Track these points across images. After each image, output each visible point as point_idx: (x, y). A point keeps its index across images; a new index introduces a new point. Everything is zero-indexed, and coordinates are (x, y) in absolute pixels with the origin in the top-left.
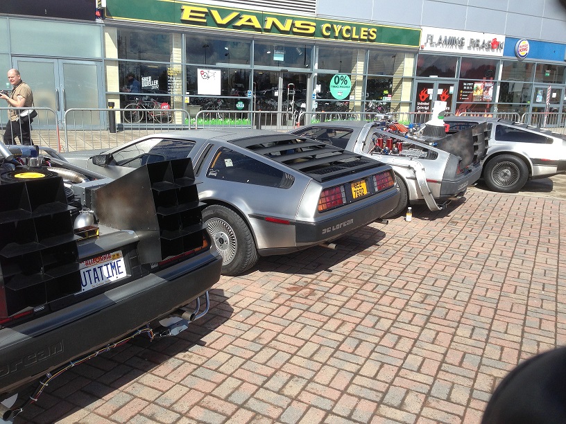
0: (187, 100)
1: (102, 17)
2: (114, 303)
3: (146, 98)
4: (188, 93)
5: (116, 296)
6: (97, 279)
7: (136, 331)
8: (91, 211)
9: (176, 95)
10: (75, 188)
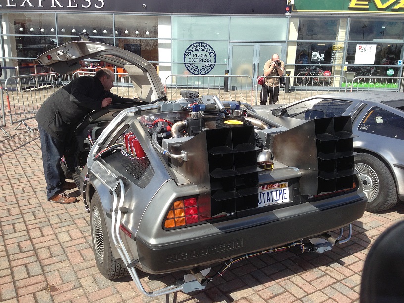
0: (345, 68)
1: (290, 11)
2: (278, 220)
3: (314, 68)
4: (347, 63)
5: (281, 215)
6: (269, 200)
7: (292, 243)
8: (270, 151)
9: (337, 65)
10: (260, 133)
